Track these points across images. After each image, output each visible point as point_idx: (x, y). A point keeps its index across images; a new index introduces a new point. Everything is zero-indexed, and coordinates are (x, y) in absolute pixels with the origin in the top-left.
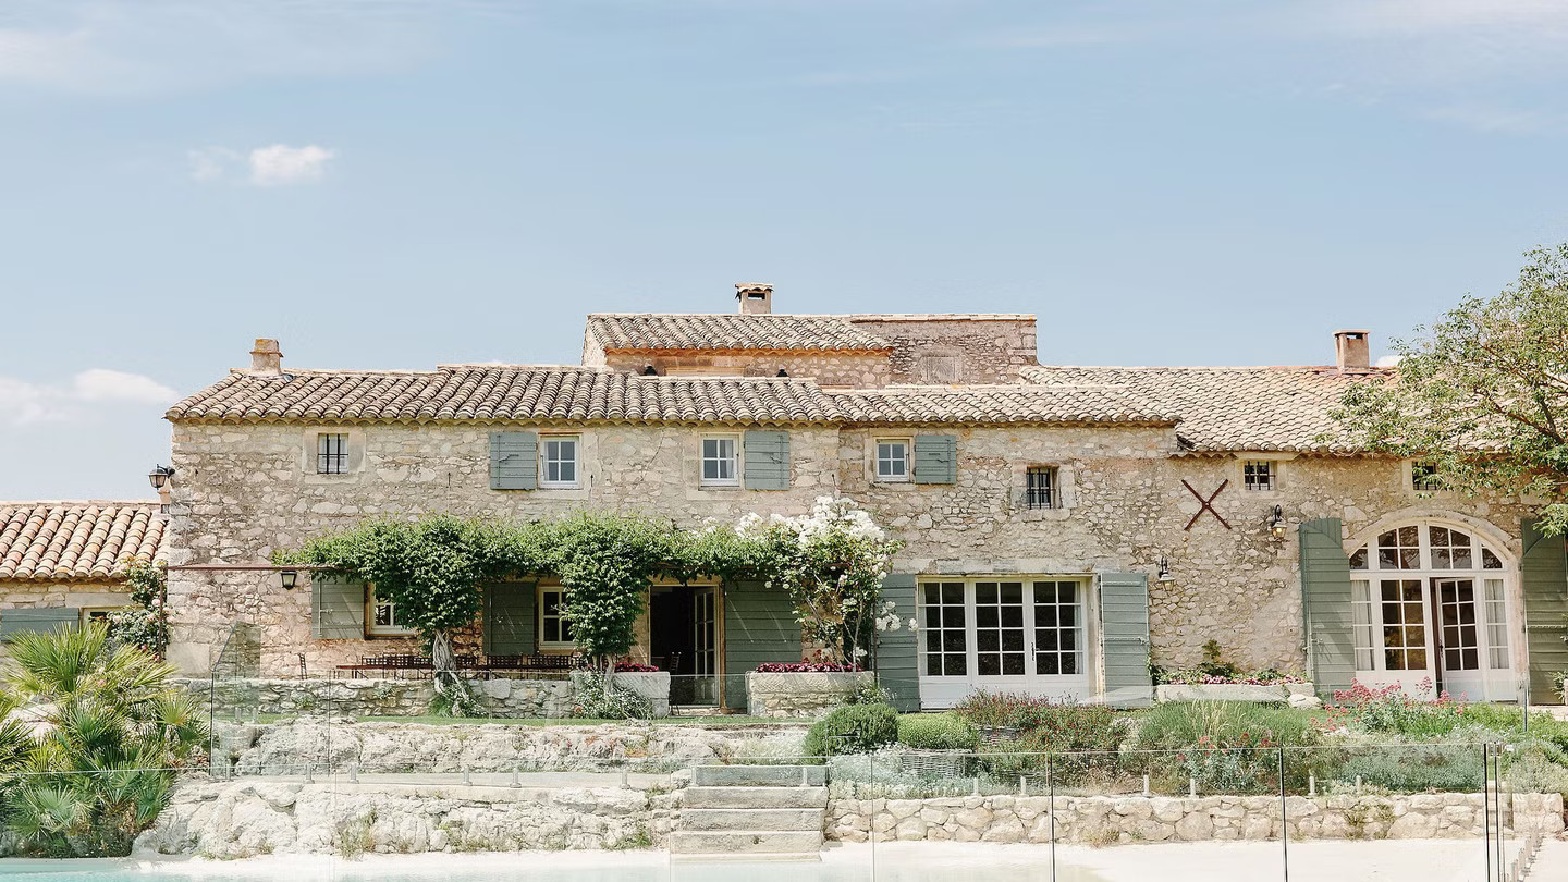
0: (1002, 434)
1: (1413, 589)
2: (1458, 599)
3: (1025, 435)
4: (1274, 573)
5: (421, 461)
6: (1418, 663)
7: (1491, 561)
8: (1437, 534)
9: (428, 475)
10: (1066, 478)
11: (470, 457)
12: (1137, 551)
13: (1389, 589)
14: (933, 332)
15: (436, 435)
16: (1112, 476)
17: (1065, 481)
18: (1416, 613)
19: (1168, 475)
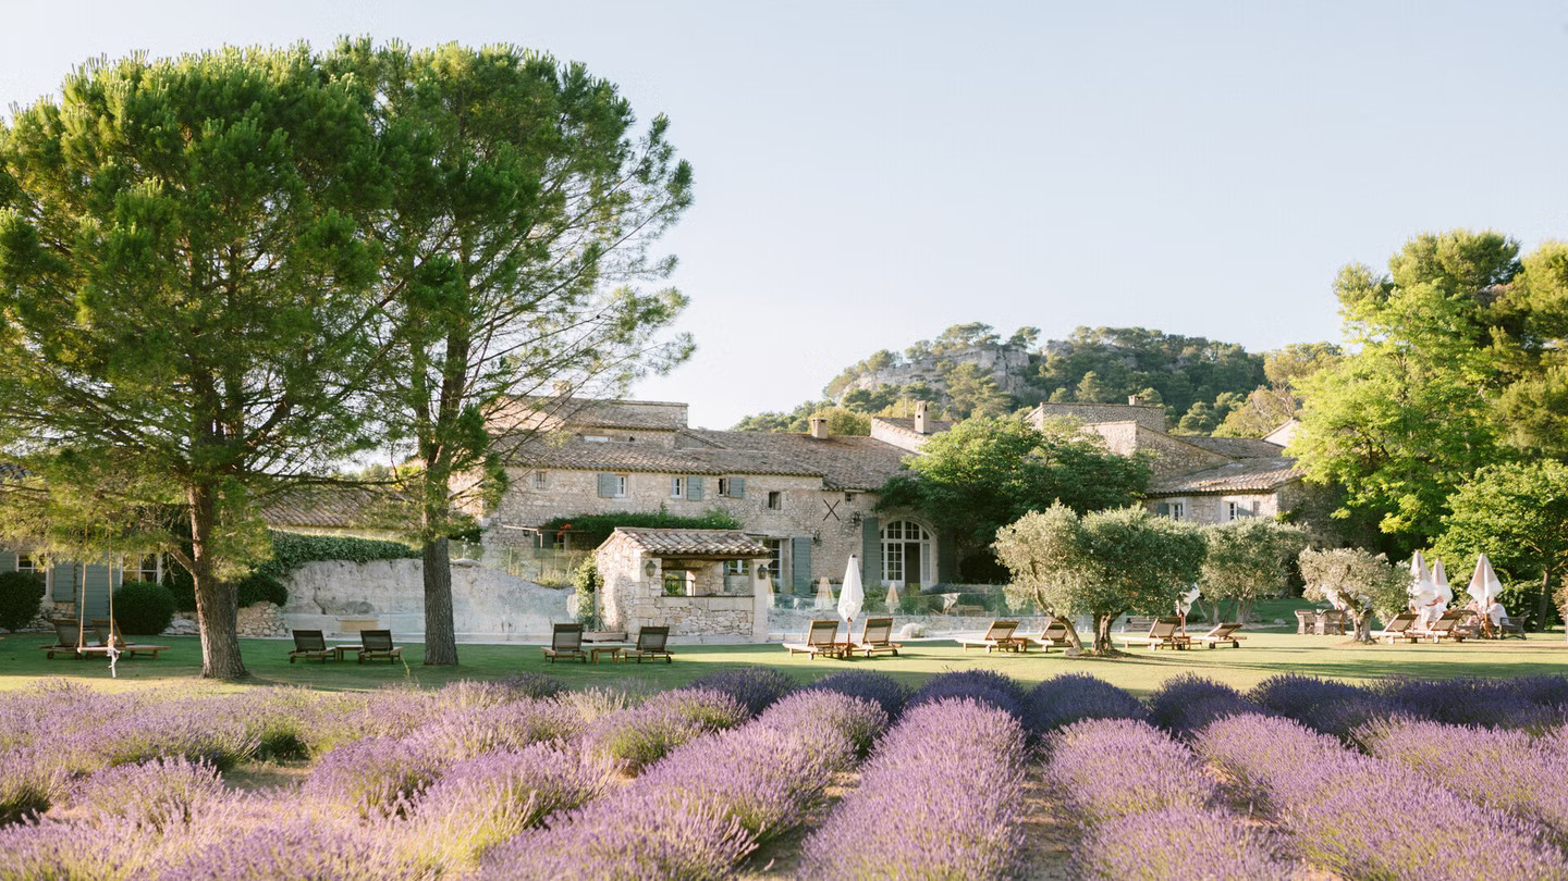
0: (761, 477)
1: (899, 546)
2: (913, 551)
3: (768, 478)
4: (853, 539)
5: (573, 484)
6: (899, 578)
7: (926, 537)
8: (908, 525)
9: (575, 490)
10: (783, 496)
11: (590, 483)
12: (806, 529)
13: (891, 547)
14: (644, 409)
15: (579, 473)
16: (799, 497)
17: (783, 499)
18: (899, 556)
19: (820, 497)
